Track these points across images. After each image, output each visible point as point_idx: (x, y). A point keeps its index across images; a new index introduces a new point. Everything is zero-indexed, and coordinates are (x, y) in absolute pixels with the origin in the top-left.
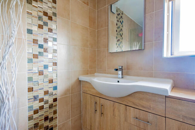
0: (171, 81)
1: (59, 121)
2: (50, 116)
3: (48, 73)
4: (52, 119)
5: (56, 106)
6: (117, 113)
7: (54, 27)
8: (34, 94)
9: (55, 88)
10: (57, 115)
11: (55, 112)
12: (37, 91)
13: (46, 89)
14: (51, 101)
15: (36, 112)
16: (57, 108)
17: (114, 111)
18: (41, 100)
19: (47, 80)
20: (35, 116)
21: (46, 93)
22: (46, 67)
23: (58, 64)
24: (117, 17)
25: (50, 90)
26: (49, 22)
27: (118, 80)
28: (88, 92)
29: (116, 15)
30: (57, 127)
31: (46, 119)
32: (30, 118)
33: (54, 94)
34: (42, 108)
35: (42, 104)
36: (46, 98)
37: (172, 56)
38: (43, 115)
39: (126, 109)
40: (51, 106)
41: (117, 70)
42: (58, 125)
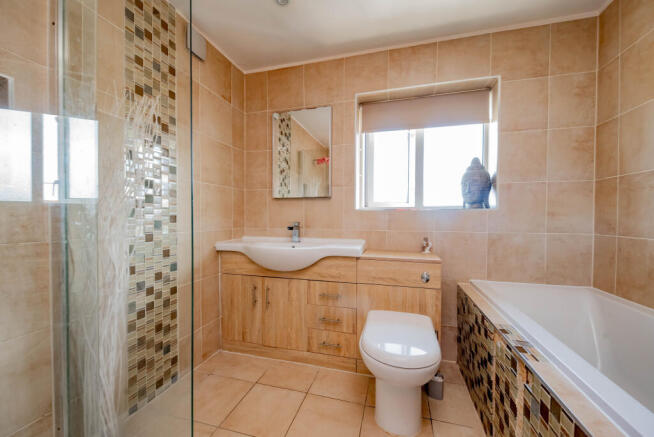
0: (363, 242)
1: (181, 333)
2: (165, 324)
3: (161, 238)
4: (168, 329)
5: (175, 302)
6: (294, 295)
7: (172, 145)
8: (138, 279)
9: (174, 267)
10: (178, 320)
11: (174, 315)
12: (142, 273)
13: (157, 269)
14: (166, 292)
15: (141, 315)
16: (178, 307)
17: (289, 293)
18: (150, 291)
19: (160, 251)
20: (139, 323)
21: (158, 276)
22: (158, 225)
23: (178, 218)
24: (280, 126)
25: (166, 271)
26: (164, 136)
27: (294, 244)
28: (238, 271)
29: (279, 122)
30: (178, 345)
31: (159, 328)
32: (131, 327)
33: (171, 278)
34: (150, 306)
35: (151, 298)
36: (158, 286)
37: (367, 209)
38: (153, 320)
39: (309, 287)
40: (167, 303)
41: (291, 228)
42: (179, 340)
